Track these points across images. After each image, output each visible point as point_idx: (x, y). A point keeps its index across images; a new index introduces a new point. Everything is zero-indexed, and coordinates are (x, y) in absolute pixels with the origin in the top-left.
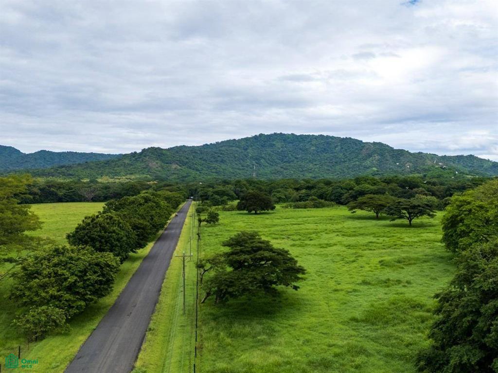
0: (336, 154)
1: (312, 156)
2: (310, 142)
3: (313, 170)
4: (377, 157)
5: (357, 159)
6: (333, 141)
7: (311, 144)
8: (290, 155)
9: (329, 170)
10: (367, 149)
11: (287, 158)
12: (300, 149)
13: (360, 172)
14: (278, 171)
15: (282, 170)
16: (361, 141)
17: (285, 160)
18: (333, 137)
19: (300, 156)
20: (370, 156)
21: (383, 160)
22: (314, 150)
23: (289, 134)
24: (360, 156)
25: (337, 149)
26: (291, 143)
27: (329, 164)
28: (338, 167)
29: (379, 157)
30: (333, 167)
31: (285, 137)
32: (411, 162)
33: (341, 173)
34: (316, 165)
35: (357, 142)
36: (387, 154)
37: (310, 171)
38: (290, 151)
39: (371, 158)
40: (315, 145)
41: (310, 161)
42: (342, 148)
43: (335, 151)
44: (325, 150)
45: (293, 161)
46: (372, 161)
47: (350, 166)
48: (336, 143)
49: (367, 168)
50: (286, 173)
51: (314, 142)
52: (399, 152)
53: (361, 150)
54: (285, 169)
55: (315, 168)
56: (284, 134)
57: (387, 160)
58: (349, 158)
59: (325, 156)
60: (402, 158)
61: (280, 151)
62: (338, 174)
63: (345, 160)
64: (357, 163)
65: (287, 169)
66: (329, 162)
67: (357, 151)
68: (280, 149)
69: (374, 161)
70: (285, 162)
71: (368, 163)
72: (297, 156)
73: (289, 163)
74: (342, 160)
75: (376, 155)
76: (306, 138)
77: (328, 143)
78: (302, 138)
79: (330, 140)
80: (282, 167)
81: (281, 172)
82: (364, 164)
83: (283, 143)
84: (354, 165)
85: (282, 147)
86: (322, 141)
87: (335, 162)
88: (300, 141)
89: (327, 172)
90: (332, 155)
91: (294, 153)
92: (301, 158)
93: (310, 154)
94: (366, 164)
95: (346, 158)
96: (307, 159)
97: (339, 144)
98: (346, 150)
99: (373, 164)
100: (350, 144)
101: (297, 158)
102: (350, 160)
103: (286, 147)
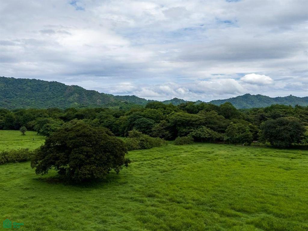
0: (46, 93)
1: (28, 93)
2: (26, 84)
3: (30, 103)
4: (77, 95)
5: (62, 96)
6: (44, 83)
8: (11, 93)
9: (42, 104)
10: (69, 90)
11: (9, 95)
12: (19, 89)
13: (66, 105)
14: (3, 104)
15: (7, 103)
16: (64, 84)
17: (8, 96)
18: (43, 80)
19: (18, 94)
20: (72, 94)
21: (81, 97)
22: (29, 90)
23: (10, 78)
24: (65, 95)
25: (47, 89)
26: (12, 84)
28: (49, 102)
29: (79, 95)
30: (45, 102)
31: (6, 79)
32: (100, 99)
33: (52, 106)
34: (32, 100)
35: (61, 85)
36: (84, 93)
37: (28, 104)
38: (11, 90)
39: (73, 96)
40: (31, 86)
41: (27, 97)
42: (51, 89)
43: (46, 91)
44: (37, 90)
46: (74, 98)
47: (58, 101)
48: (46, 85)
50: (9, 105)
51: (29, 84)
52: (92, 92)
53: (65, 90)
54: (8, 103)
55: (32, 102)
56: (6, 78)
57: (84, 98)
58: (56, 95)
59: (38, 94)
60: (94, 96)
61: (3, 89)
63: (54, 97)
64: (63, 99)
66: (42, 98)
67: (62, 91)
68: (3, 88)
69: (75, 98)
70: (7, 98)
71: (71, 99)
72: (17, 94)
73: (11, 98)
74: (52, 97)
75: (76, 94)
76: (23, 81)
77: (40, 85)
78: (20, 81)
79: (41, 83)
80: (6, 101)
81: (6, 105)
82: (68, 100)
83: (5, 84)
84: (61, 100)
85: (5, 87)
86: (35, 83)
87: (46, 98)
88: (18, 83)
89: (41, 105)
90: (44, 93)
91: (14, 91)
92: (20, 95)
93: (27, 92)
94: (70, 100)
95: (54, 95)
96: (25, 96)
97: (48, 86)
98: (54, 90)
99: (75, 100)
100: (56, 86)
101: (17, 95)
102: (57, 97)
103: (7, 87)
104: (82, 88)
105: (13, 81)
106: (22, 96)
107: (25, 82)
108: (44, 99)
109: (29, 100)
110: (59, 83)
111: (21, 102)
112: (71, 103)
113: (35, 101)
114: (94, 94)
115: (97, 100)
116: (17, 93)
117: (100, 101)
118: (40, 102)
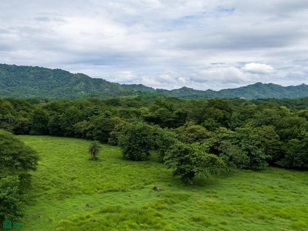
0: (50, 81)
1: (31, 82)
2: (28, 71)
3: (35, 92)
4: (83, 83)
5: (68, 85)
6: (47, 71)
7: (30, 73)
8: (13, 81)
9: (47, 92)
10: (75, 78)
11: (11, 83)
12: (21, 76)
14: (6, 93)
15: (9, 92)
16: (69, 72)
17: (9, 85)
18: (46, 68)
19: (21, 82)
20: (78, 82)
21: (88, 86)
25: (50, 77)
26: (13, 72)
27: (46, 88)
28: (54, 90)
29: (85, 84)
31: (8, 67)
32: (108, 88)
33: (57, 95)
34: (36, 88)
35: (66, 73)
36: (90, 81)
37: (32, 93)
38: (13, 78)
39: (79, 84)
40: (33, 74)
41: (30, 85)
42: (55, 77)
43: (49, 79)
44: (41, 78)
45: (16, 85)
46: (80, 86)
47: (64, 90)
48: (50, 73)
49: (77, 91)
50: (13, 94)
51: (32, 71)
56: (8, 65)
57: (91, 86)
58: (61, 84)
60: (101, 85)
61: (4, 77)
62: (56, 96)
64: (69, 87)
65: (13, 91)
66: (46, 87)
68: (5, 76)
70: (9, 86)
71: (77, 87)
73: (13, 86)
74: (57, 85)
75: (82, 82)
76: (25, 68)
77: (43, 72)
78: (22, 69)
79: (45, 70)
80: (8, 90)
81: (9, 93)
82: (74, 88)
84: (67, 89)
85: (6, 75)
86: (38, 71)
87: (51, 87)
88: (20, 71)
89: (46, 94)
90: (48, 81)
91: (16, 79)
92: (23, 83)
93: (29, 80)
94: (76, 89)
95: (59, 84)
96: (28, 84)
97: (52, 73)
98: (58, 78)
99: (81, 88)
100: (61, 73)
101: (19, 83)
102: (62, 86)
103: (9, 75)
104: (87, 76)
105: (15, 69)
106: (25, 84)
107: (27, 70)
108: (49, 87)
109: (32, 89)
110: (63, 70)
111: (25, 91)
112: (78, 92)
113: (39, 90)
114: (101, 83)
115: (105, 88)
116: (19, 81)
117: (109, 89)
118: (44, 90)
